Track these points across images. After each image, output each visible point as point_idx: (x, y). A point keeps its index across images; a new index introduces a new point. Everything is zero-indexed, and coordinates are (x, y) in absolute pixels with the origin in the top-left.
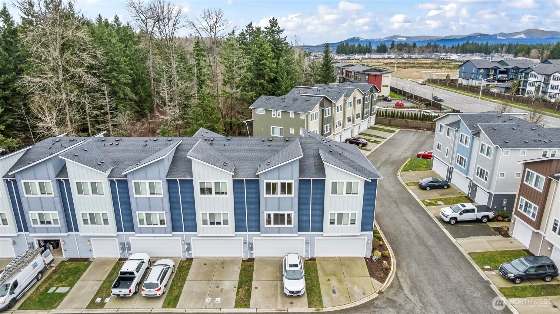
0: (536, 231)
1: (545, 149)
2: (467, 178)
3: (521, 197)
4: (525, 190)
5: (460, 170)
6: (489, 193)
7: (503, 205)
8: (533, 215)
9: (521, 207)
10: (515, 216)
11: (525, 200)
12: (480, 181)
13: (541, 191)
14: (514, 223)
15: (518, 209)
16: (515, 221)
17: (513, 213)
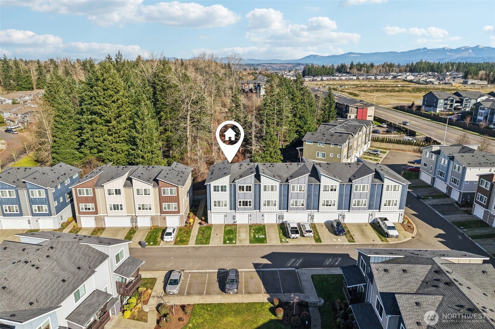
0: (486, 210)
1: (491, 168)
2: (445, 183)
3: (478, 193)
4: (480, 189)
5: (441, 179)
6: (459, 192)
7: (468, 199)
8: (485, 203)
9: (478, 199)
10: (475, 203)
11: (480, 194)
12: (453, 186)
13: (488, 190)
14: (474, 207)
15: (477, 200)
16: (475, 206)
17: (474, 202)
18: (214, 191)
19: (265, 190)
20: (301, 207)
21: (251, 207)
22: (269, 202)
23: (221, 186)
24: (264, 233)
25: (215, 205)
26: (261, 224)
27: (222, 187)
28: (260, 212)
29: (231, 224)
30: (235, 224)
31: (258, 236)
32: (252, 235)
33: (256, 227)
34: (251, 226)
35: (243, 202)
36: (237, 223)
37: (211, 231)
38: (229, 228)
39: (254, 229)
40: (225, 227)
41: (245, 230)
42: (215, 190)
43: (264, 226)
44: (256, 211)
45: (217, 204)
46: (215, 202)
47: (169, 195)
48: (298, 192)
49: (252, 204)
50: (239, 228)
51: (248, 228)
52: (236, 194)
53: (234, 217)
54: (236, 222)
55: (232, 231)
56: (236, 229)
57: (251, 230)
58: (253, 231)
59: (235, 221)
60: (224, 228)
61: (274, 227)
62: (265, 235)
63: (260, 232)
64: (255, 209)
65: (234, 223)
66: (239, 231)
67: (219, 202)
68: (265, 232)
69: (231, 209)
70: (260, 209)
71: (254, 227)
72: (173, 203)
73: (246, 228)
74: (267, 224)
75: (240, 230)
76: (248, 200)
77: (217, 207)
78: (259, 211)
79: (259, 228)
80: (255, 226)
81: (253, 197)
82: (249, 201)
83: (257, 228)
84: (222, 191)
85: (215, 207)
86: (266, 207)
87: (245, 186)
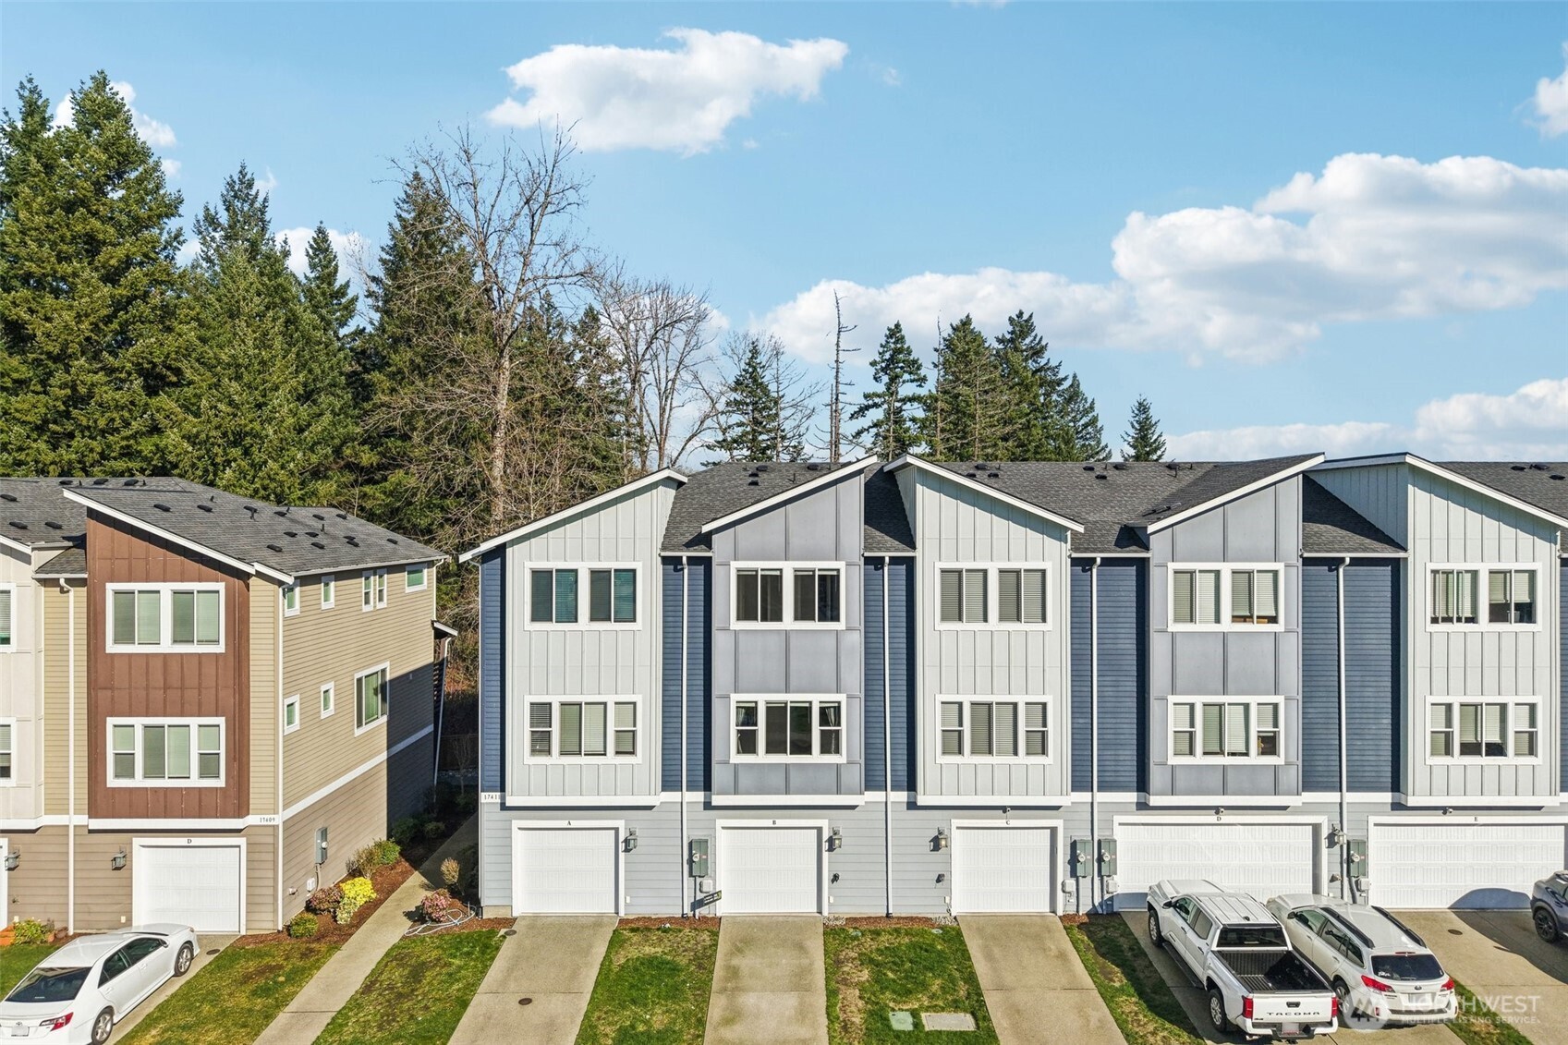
18: (535, 618)
19: (953, 610)
20: (1255, 759)
21: (840, 759)
22: (985, 711)
23: (594, 573)
24: (962, 990)
25: (541, 743)
26: (927, 920)
27: (599, 577)
28: (912, 805)
29: (670, 919)
30: (704, 919)
31: (915, 1014)
32: (855, 1007)
33: (885, 940)
34: (836, 934)
35: (775, 712)
36: (722, 908)
37: (484, 972)
38: (648, 950)
39: (866, 960)
40: (616, 942)
41: (786, 962)
42: (541, 611)
43: (953, 935)
44: (877, 796)
45: (555, 729)
46: (541, 712)
47: (166, 646)
48: (1227, 625)
49: (851, 729)
50: (737, 950)
51: (816, 947)
52: (720, 642)
53: (697, 858)
54: (714, 897)
55: (675, 969)
56: (704, 960)
57: (839, 963)
58: (865, 975)
59: (708, 885)
60: (600, 950)
61: (1038, 938)
62: (978, 1009)
63: (924, 986)
64: (872, 781)
65: (697, 904)
66: (733, 973)
67: (573, 711)
68: (971, 979)
69: (670, 783)
70: (911, 786)
71: (869, 944)
72: (193, 722)
73: (801, 948)
74: (975, 915)
75: (745, 962)
76: (817, 700)
77: (555, 758)
78: (902, 796)
79: (913, 946)
80: (878, 933)
81: (854, 675)
82: (823, 711)
83: (890, 950)
84: (600, 613)
85: (542, 760)
86: (967, 758)
87: (788, 570)
